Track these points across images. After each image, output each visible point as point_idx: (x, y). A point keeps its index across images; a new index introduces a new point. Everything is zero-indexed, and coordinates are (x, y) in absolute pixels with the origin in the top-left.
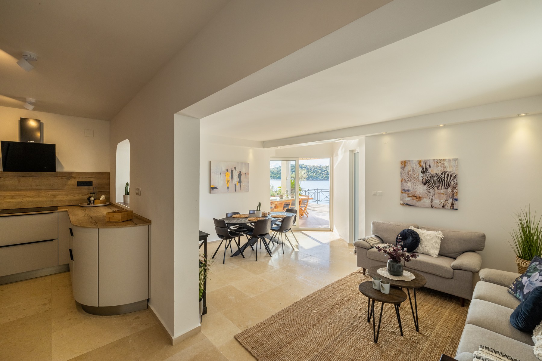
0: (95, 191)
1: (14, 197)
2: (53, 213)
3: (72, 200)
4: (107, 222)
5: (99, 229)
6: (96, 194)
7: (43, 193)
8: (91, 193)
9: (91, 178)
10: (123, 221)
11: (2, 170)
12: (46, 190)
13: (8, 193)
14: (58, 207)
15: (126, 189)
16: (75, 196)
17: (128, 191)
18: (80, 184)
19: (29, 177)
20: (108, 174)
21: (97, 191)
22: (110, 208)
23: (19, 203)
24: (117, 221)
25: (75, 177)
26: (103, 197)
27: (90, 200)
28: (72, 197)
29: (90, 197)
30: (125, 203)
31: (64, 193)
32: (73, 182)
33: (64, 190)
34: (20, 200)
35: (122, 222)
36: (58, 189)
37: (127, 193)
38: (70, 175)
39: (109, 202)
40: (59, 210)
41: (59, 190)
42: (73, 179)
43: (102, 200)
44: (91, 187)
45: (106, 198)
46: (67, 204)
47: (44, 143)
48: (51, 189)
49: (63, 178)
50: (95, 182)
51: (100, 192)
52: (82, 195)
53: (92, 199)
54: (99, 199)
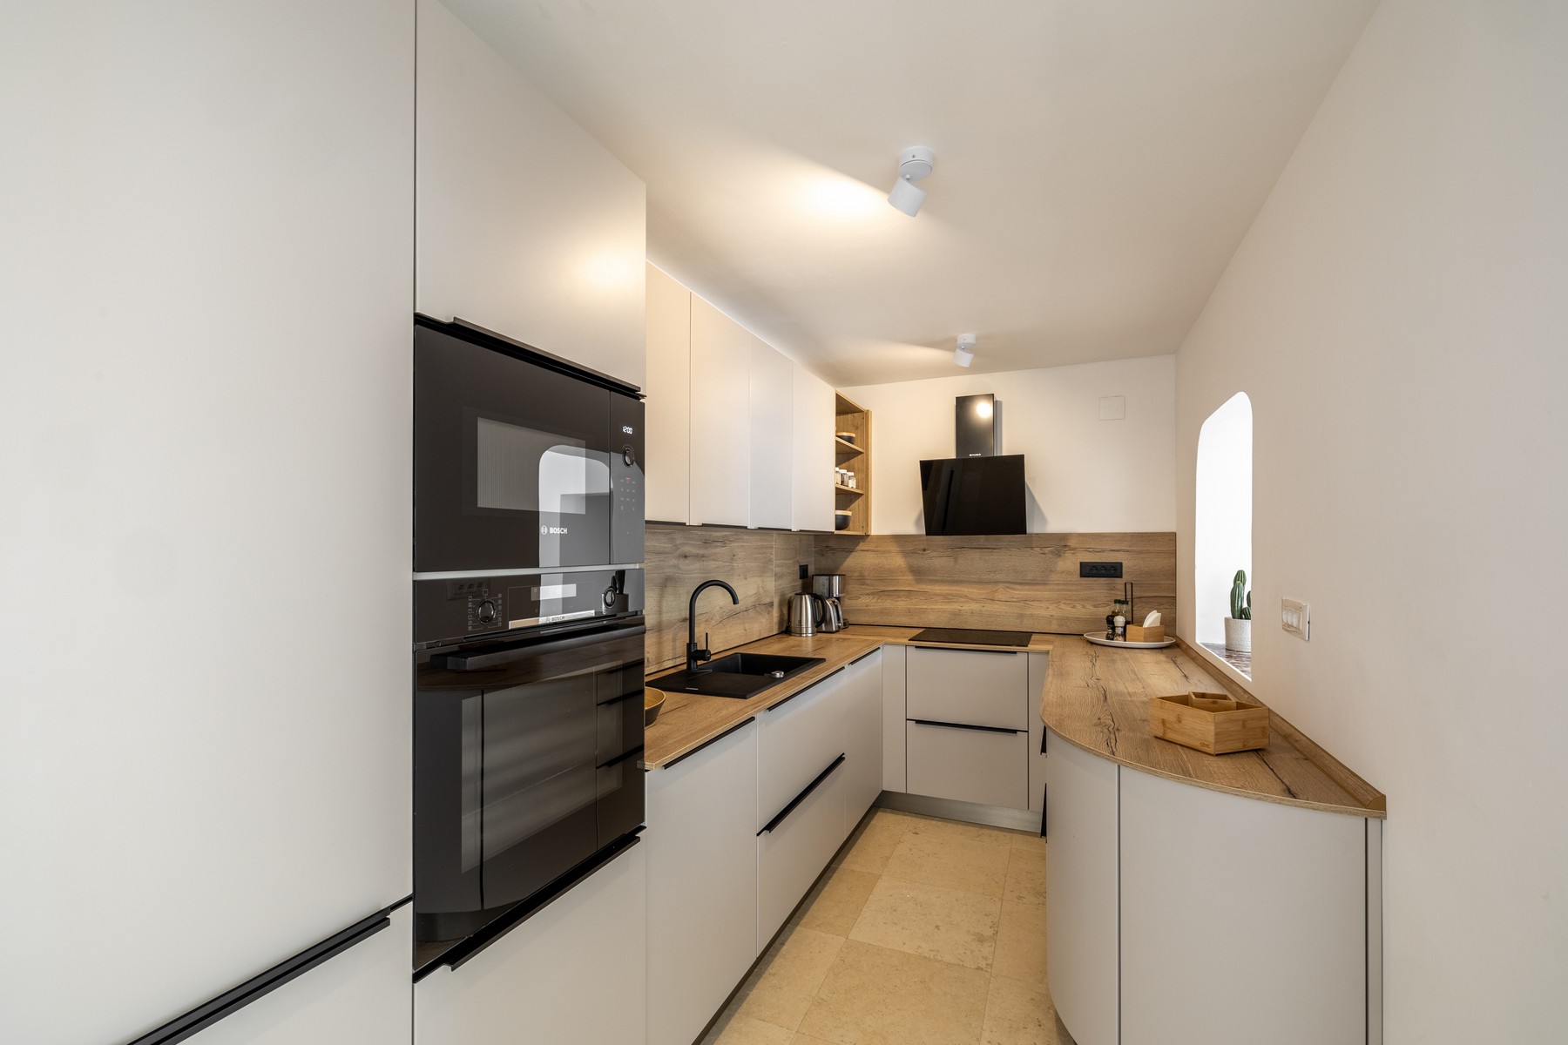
0: (1129, 593)
1: (948, 598)
2: (1015, 653)
3: (1068, 618)
4: (1156, 737)
5: (1119, 766)
6: (1132, 605)
7: (1002, 593)
8: (1117, 601)
9: (1118, 551)
10: (1221, 749)
11: (924, 533)
12: (1008, 585)
13: (937, 589)
14: (1034, 637)
15: (1234, 596)
16: (1074, 607)
17: (1245, 605)
18: (1089, 571)
19: (974, 548)
20: (1171, 537)
21: (1136, 594)
22: (1175, 663)
23: (957, 614)
24: (1197, 744)
25: (1074, 549)
26: (1152, 619)
27: (1113, 623)
28: (1067, 610)
29: (1114, 614)
30: (1231, 651)
31: (1047, 594)
32: (1070, 563)
33: (1047, 587)
34: (955, 606)
35: (1217, 755)
36: (1035, 584)
37: (1241, 614)
38: (1061, 543)
39: (1174, 636)
40: (1031, 647)
41: (1036, 587)
42: (1068, 554)
43: (1149, 628)
44: (1118, 580)
45: (1163, 621)
46: (1054, 628)
47: (1004, 454)
48: (1021, 584)
49: (1046, 550)
50: (1128, 563)
51: (1144, 599)
52: (1095, 606)
53: (1120, 621)
54: (1141, 623)
